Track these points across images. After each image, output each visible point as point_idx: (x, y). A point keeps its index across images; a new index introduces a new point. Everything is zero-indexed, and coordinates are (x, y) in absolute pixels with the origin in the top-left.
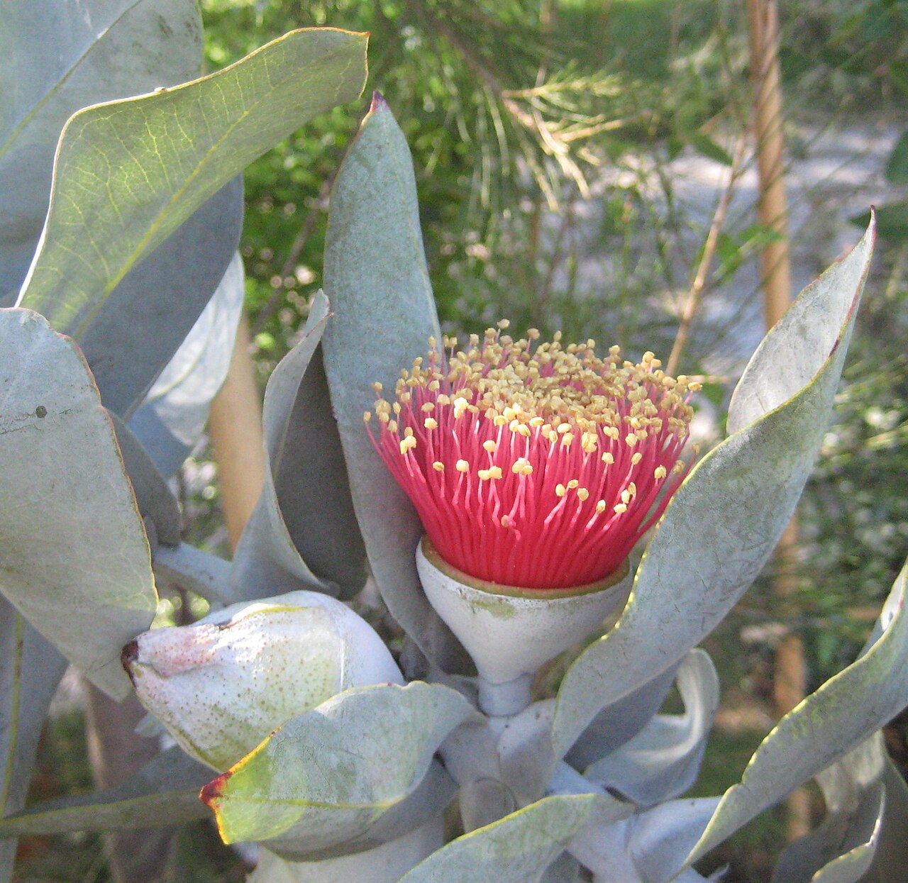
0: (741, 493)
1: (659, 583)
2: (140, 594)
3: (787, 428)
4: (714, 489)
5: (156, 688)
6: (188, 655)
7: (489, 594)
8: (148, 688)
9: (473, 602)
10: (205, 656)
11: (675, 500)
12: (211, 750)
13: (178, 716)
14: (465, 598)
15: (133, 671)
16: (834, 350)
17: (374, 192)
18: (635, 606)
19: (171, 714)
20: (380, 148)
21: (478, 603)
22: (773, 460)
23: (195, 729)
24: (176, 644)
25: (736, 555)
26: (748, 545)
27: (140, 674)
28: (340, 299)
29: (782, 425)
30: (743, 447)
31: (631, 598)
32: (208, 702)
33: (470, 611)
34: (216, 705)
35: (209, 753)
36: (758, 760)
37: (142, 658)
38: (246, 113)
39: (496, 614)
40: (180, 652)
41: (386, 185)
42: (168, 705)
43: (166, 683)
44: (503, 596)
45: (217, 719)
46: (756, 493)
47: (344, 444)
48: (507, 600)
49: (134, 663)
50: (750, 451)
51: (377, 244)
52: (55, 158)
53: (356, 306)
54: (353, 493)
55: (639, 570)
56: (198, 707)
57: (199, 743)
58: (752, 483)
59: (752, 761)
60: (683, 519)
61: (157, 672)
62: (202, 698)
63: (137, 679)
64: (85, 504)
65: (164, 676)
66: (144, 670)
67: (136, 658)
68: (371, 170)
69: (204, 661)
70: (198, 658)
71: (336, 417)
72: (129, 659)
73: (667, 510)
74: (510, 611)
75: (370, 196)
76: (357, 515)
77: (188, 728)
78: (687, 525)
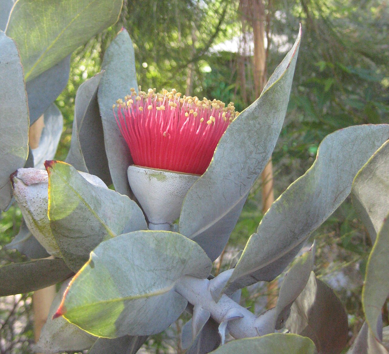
0: (255, 127)
1: (223, 158)
2: (22, 148)
3: (272, 98)
4: (245, 124)
5: (22, 189)
6: (37, 176)
7: (156, 171)
8: (19, 188)
9: (150, 175)
10: (43, 178)
11: (230, 126)
12: (40, 220)
13: (29, 204)
14: (147, 174)
15: (14, 181)
16: (288, 66)
17: (120, 54)
18: (214, 162)
19: (26, 202)
20: (123, 41)
21: (152, 175)
22: (267, 114)
23: (35, 210)
24: (33, 172)
25: (253, 155)
26: (258, 152)
27: (17, 182)
28: (105, 83)
29: (270, 97)
30: (256, 108)
31: (213, 159)
32: (42, 197)
33: (148, 179)
34: (45, 198)
35: (39, 222)
36: (263, 222)
37: (18, 176)
38: (78, 15)
39: (159, 179)
40: (34, 175)
41: (125, 52)
42: (26, 197)
43: (27, 188)
44: (162, 172)
45: (45, 204)
46: (261, 127)
47: (103, 125)
48: (163, 173)
49: (15, 177)
50: (258, 109)
51: (120, 69)
52: (11, 12)
53: (111, 85)
54: (105, 142)
55: (216, 149)
56: (37, 199)
57: (35, 217)
58: (259, 123)
59: (260, 223)
60: (233, 133)
61: (24, 183)
62: (40, 196)
63: (15, 184)
64: (9, 100)
65: (26, 185)
66: (19, 180)
67: (16, 175)
68: (120, 47)
69: (43, 179)
70: (41, 178)
71: (101, 116)
72: (14, 176)
73: (227, 129)
74: (164, 178)
75: (119, 54)
76: (106, 151)
77: (32, 209)
78: (234, 137)
